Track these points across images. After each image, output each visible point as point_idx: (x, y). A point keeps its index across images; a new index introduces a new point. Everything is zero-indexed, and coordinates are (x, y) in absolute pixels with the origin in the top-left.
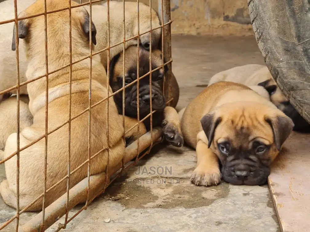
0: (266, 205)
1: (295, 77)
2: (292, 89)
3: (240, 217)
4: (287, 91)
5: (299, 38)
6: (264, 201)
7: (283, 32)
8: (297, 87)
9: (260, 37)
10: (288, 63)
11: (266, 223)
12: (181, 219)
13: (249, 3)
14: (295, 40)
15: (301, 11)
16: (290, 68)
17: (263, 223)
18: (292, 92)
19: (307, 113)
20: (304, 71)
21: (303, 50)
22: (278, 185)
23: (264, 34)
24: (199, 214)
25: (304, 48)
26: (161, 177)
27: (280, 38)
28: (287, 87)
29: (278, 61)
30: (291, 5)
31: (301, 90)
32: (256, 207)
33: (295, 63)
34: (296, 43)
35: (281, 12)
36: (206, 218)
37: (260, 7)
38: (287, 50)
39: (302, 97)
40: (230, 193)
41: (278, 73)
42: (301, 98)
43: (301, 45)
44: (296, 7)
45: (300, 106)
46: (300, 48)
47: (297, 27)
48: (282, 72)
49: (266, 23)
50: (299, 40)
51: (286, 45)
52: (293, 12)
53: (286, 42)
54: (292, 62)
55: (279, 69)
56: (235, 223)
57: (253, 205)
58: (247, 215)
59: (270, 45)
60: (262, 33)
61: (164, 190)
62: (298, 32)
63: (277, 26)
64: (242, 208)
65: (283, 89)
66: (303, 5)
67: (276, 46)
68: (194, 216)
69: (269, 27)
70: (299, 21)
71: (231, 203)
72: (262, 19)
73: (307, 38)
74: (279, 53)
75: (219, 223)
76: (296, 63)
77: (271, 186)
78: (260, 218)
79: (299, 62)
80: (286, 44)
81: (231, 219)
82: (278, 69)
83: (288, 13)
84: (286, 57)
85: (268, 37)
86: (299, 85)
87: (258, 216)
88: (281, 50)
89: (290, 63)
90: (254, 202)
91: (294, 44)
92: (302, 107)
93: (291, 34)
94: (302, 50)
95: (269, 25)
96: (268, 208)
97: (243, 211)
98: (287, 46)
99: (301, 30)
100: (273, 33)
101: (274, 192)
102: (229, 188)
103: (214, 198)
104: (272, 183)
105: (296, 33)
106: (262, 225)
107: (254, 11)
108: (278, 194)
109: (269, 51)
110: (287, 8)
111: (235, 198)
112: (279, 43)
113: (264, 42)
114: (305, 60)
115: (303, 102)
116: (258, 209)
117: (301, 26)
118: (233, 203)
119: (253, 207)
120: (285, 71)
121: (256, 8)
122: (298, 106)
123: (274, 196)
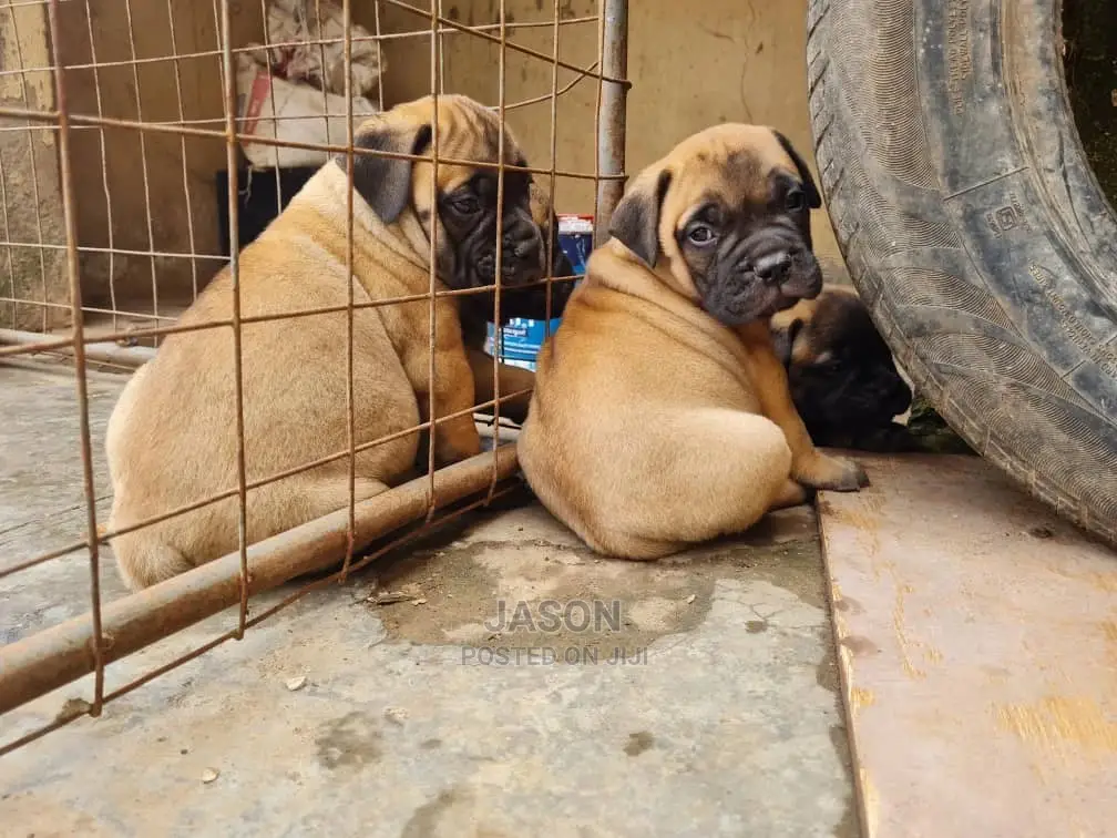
0: (815, 678)
1: (933, 295)
2: (918, 330)
3: (718, 723)
4: (901, 339)
5: (954, 177)
6: (811, 660)
7: (905, 160)
8: (935, 325)
9: (836, 185)
10: (914, 254)
11: (808, 763)
12: (524, 702)
13: (812, 90)
14: (941, 184)
15: (969, 95)
16: (918, 271)
17: (795, 761)
18: (917, 341)
19: (957, 402)
20: (962, 277)
21: (965, 212)
22: (858, 608)
23: (847, 173)
24: (591, 690)
25: (969, 210)
26: (545, 542)
27: (894, 179)
28: (904, 326)
29: (885, 249)
30: (938, 77)
31: (947, 333)
32: (778, 683)
33: (935, 255)
34: (943, 192)
35: (904, 100)
36: (603, 710)
37: (843, 94)
38: (912, 217)
39: (947, 355)
40: (711, 614)
41: (881, 286)
42: (943, 357)
43: (960, 199)
44: (951, 83)
45: (939, 381)
46: (954, 210)
47: (952, 144)
48: (892, 281)
49: (855, 140)
50: (953, 184)
51: (911, 199)
52: (942, 98)
53: (913, 192)
54: (926, 250)
55: (882, 274)
56: (694, 749)
57: (771, 671)
58: (746, 715)
59: (862, 202)
60: (842, 172)
61: (533, 583)
62: (952, 159)
63: (888, 143)
64: (733, 682)
65: (891, 333)
66: (975, 77)
67: (881, 202)
68: (570, 695)
69: (863, 148)
70: (957, 125)
71: (703, 655)
72: (843, 128)
73: (980, 178)
74: (888, 226)
75: (640, 743)
76: (939, 253)
77: (837, 610)
78: (785, 735)
79: (947, 250)
80: (913, 196)
81: (687, 728)
82: (880, 273)
83: (926, 100)
84: (907, 236)
85: (859, 180)
86: (940, 318)
87: (781, 722)
88: (894, 216)
89: (918, 254)
90: (778, 661)
91: (936, 196)
92: (944, 383)
93: (930, 167)
94: (960, 213)
95: (864, 143)
96: (820, 690)
97: (736, 696)
98: (914, 203)
99: (963, 154)
100: (875, 166)
101: (845, 635)
102: (713, 596)
103: (662, 626)
104: (839, 599)
105: (946, 163)
106: (789, 773)
107: (825, 109)
108: (856, 645)
109: (858, 224)
110: (925, 84)
111: (720, 638)
112: (889, 195)
113: (846, 198)
114: (968, 244)
115: (950, 370)
116: (786, 691)
117: (964, 140)
118: (711, 654)
119: (771, 682)
120: (900, 277)
121: (832, 97)
122: (931, 380)
123: (844, 652)
